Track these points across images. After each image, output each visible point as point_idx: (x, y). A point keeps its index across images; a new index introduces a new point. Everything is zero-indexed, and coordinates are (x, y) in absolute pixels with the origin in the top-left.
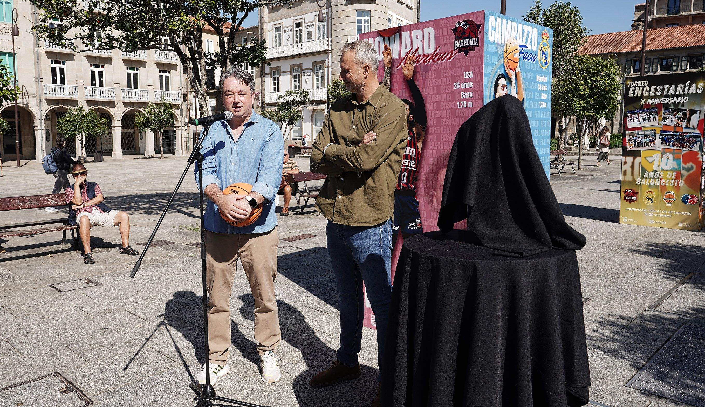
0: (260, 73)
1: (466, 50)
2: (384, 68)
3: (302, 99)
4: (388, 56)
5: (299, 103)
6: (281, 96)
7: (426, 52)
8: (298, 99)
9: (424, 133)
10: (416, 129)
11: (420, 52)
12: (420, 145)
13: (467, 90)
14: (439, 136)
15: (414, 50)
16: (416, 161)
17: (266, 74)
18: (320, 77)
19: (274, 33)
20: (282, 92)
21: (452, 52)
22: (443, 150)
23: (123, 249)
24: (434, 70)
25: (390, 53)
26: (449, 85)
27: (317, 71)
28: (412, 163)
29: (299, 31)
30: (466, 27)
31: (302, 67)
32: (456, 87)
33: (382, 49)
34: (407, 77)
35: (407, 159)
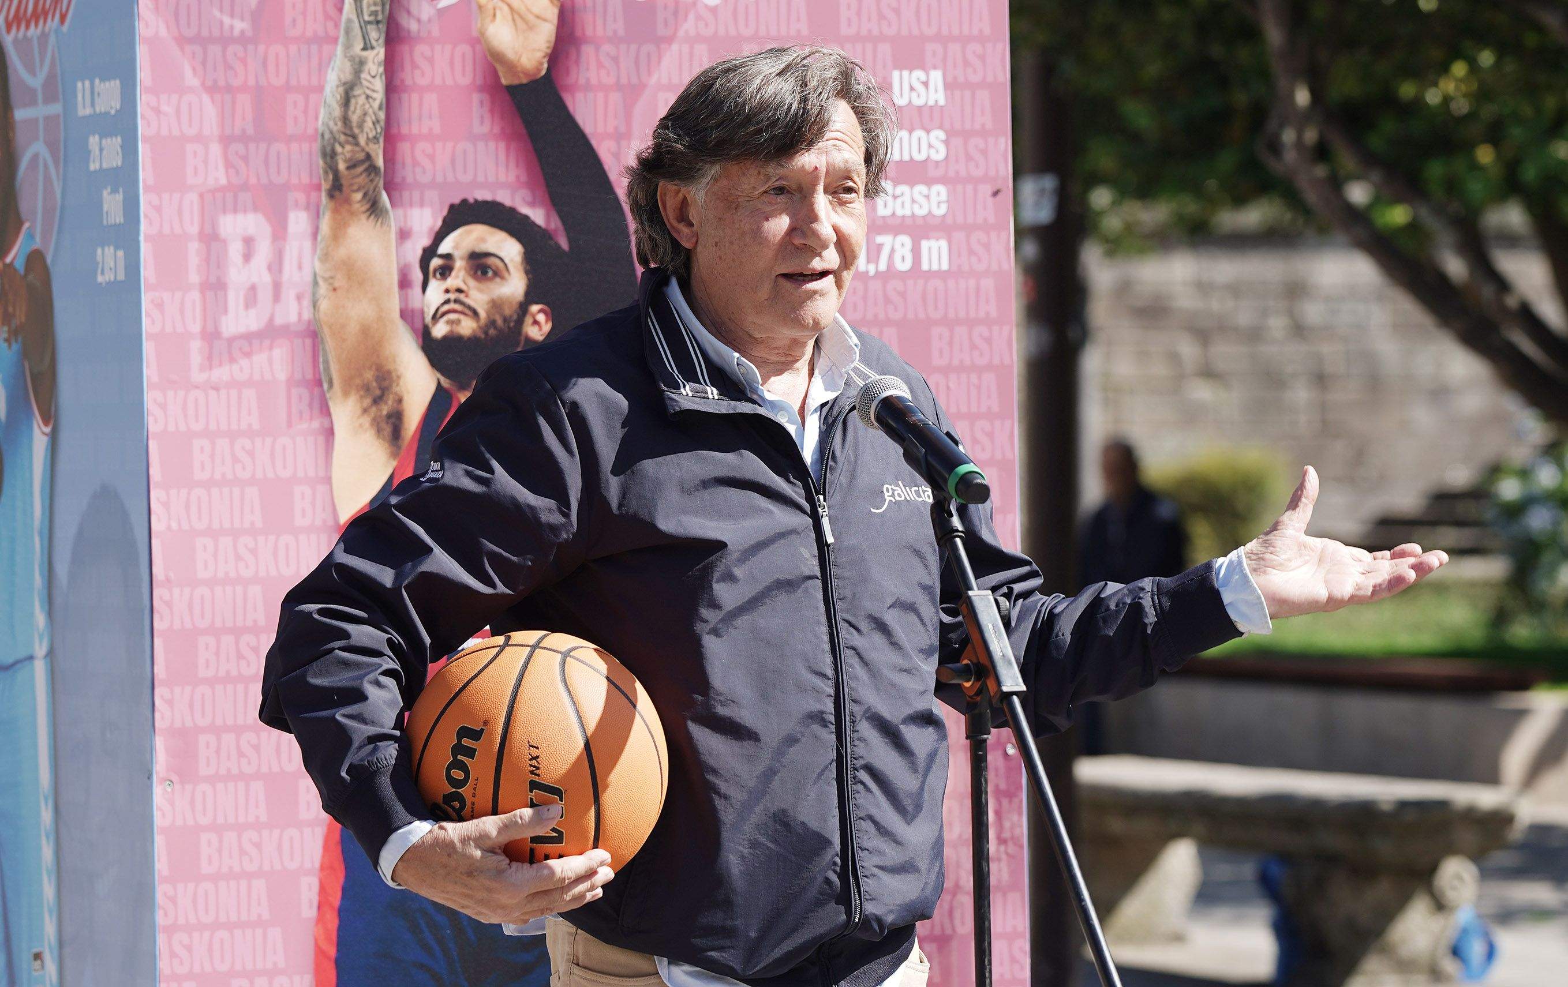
13: (910, 173)
24: (700, 39)
34: (511, 67)
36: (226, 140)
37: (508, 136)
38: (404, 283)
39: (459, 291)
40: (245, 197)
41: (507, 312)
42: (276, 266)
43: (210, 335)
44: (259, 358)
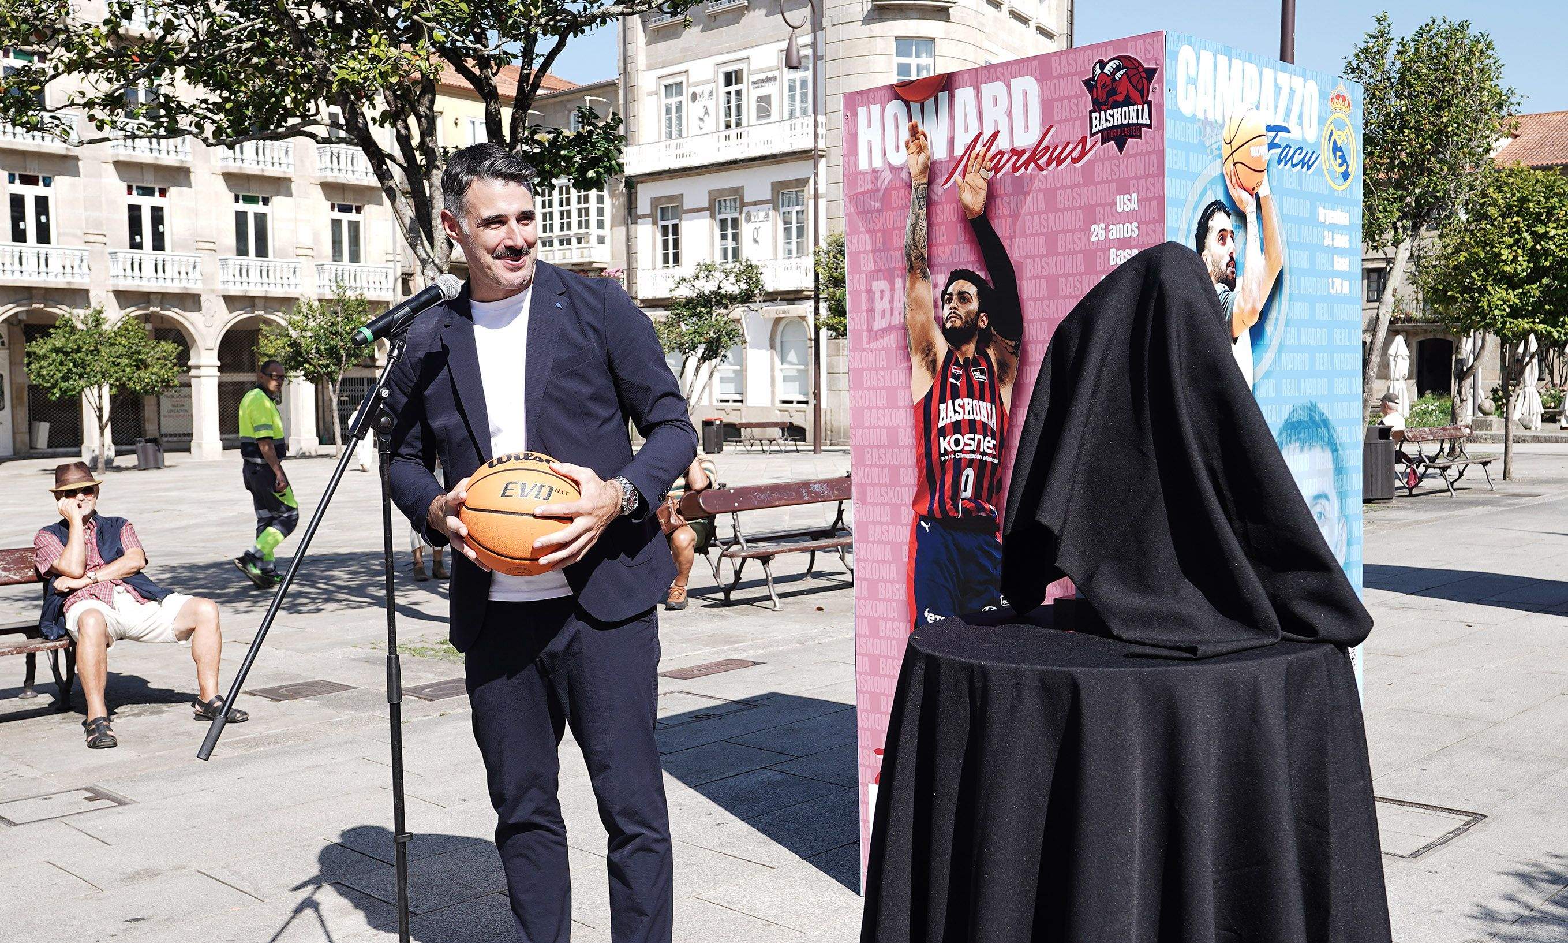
0: (623, 212)
1: (1119, 136)
2: (910, 186)
3: (744, 286)
4: (919, 153)
5: (733, 298)
6: (683, 280)
7: (1019, 144)
8: (731, 287)
9: (1015, 361)
10: (998, 351)
11: (1003, 143)
12: (1006, 393)
13: (1123, 244)
15: (986, 136)
16: (998, 436)
17: (639, 217)
18: (794, 226)
19: (664, 101)
20: (687, 268)
21: (1083, 141)
23: (201, 704)
24: (1040, 190)
25: (926, 146)
26: (1080, 230)
27: (786, 209)
28: (987, 444)
29: (733, 95)
30: (1118, 76)
31: (742, 198)
32: (1097, 235)
33: (905, 134)
34: (971, 211)
35: (975, 433)
36: (874, 252)
37: (971, 241)
38: (936, 306)
39: (955, 308)
40: (881, 274)
41: (972, 316)
42: (891, 302)
43: (870, 330)
44: (887, 338)
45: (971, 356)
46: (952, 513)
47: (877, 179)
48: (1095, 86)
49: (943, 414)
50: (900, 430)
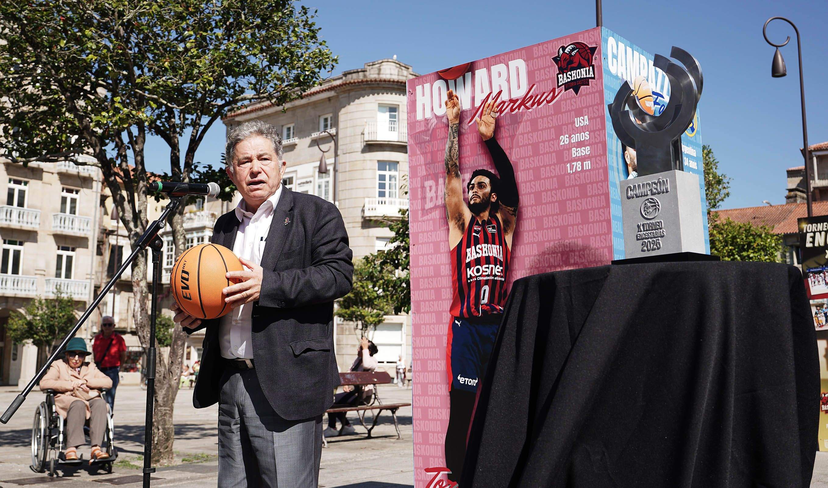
1: (575, 85)
2: (448, 126)
4: (453, 107)
7: (514, 97)
9: (514, 219)
10: (503, 214)
11: (505, 97)
12: (509, 239)
13: (580, 144)
14: (539, 220)
15: (494, 94)
16: (504, 265)
21: (554, 90)
22: (549, 241)
24: (528, 120)
25: (457, 103)
26: (553, 140)
28: (497, 270)
30: (573, 53)
32: (564, 142)
33: (445, 97)
34: (485, 136)
35: (489, 264)
36: (426, 165)
37: (485, 153)
38: (464, 192)
39: (476, 192)
40: (430, 177)
41: (487, 196)
42: (436, 192)
43: (423, 209)
44: (433, 213)
45: (486, 219)
46: (475, 314)
47: (428, 124)
48: (560, 60)
49: (469, 254)
50: (442, 267)
